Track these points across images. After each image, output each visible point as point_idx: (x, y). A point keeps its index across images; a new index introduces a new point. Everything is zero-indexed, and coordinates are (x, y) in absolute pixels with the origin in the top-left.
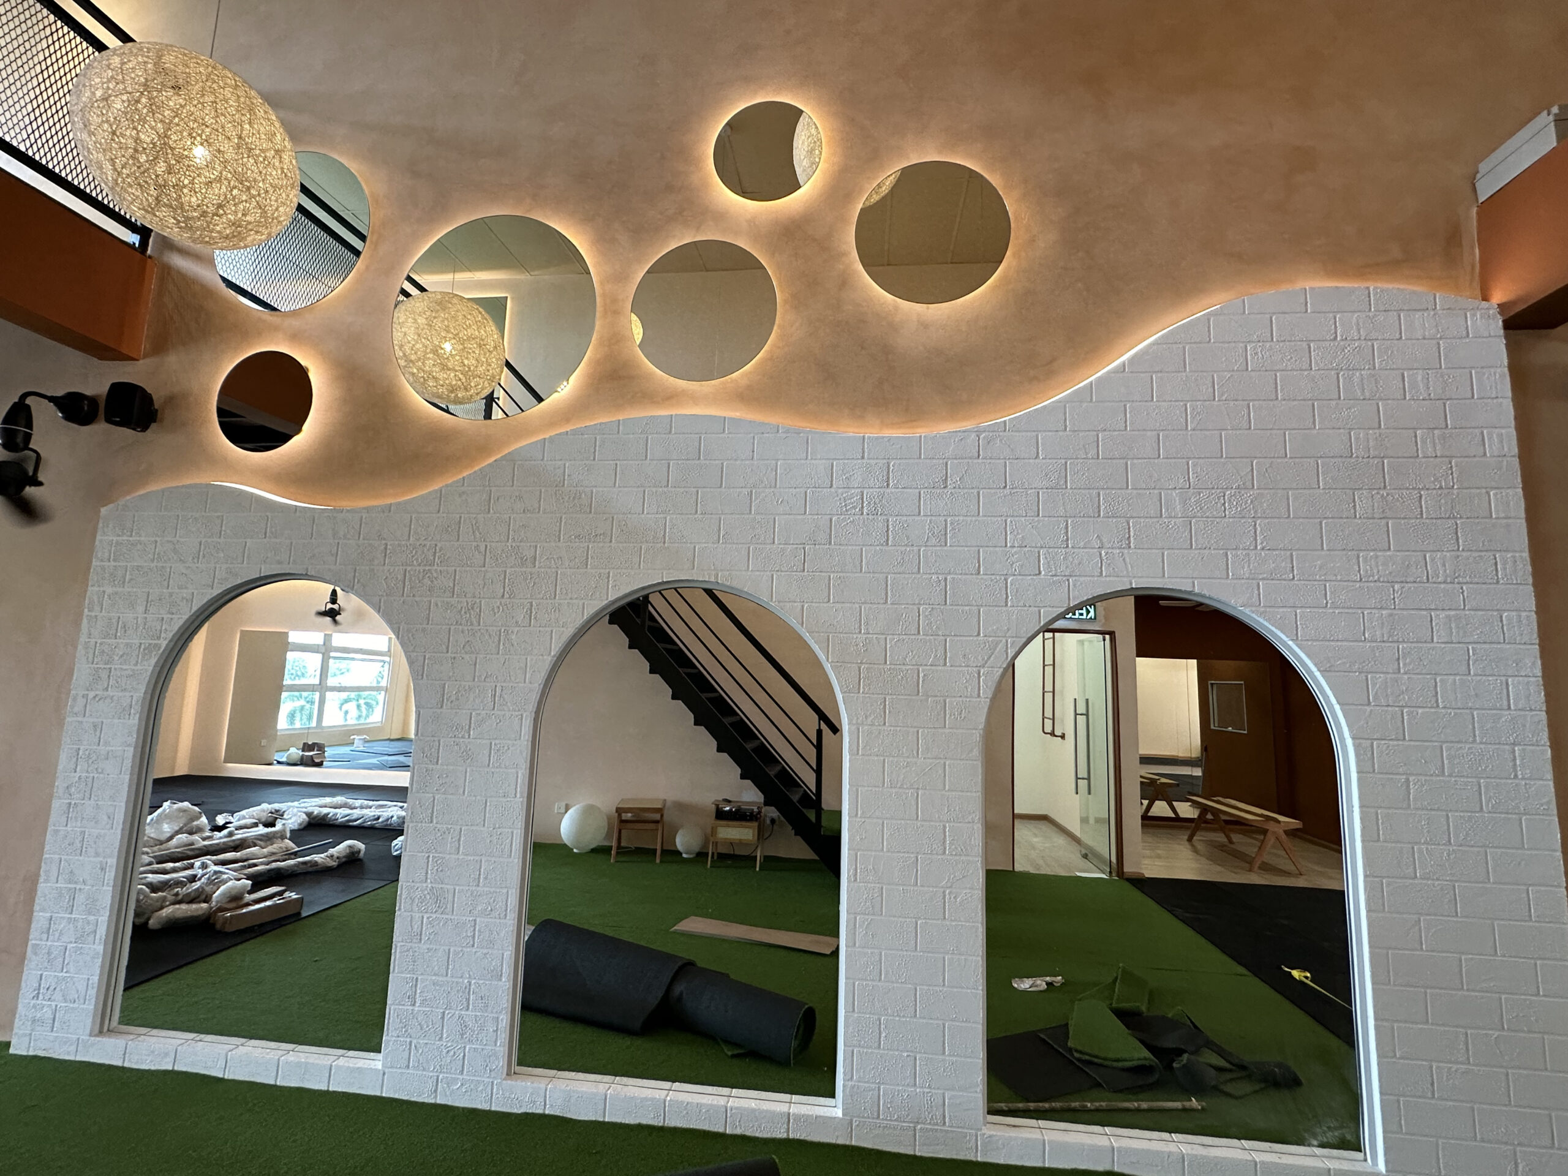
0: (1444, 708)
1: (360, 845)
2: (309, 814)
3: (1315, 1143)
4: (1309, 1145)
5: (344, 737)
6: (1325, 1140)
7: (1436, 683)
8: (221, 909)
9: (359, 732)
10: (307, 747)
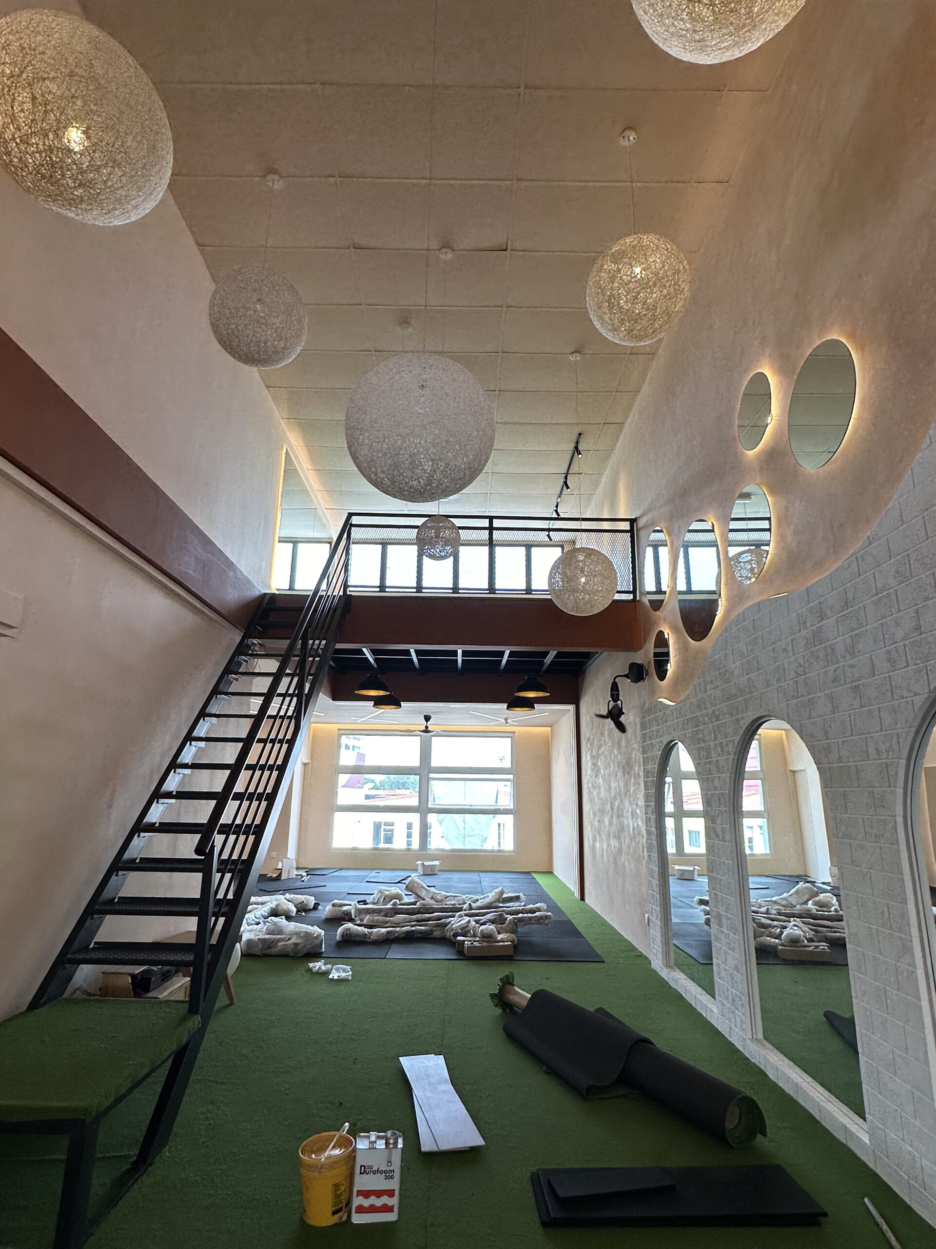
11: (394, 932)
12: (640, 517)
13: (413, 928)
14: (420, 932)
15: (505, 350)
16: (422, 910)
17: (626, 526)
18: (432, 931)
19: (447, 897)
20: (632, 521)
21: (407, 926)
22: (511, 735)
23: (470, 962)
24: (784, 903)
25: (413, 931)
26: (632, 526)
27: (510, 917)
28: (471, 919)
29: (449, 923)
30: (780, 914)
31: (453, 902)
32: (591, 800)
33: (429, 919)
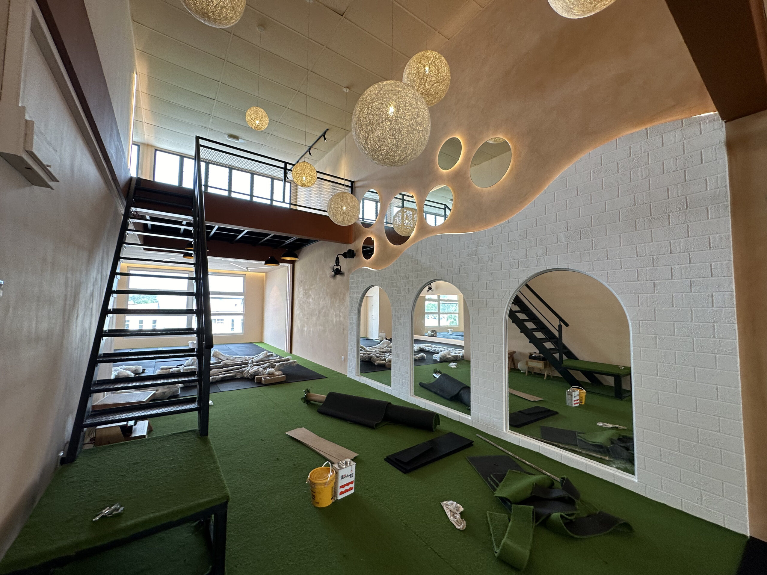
0: (676, 307)
1: (425, 355)
2: (420, 347)
3: (614, 466)
4: (612, 466)
5: (446, 329)
6: (619, 466)
7: (673, 297)
8: (387, 363)
9: (451, 328)
10: (433, 331)
11: (216, 378)
12: (357, 181)
13: (225, 375)
14: (229, 376)
15: (313, 70)
16: (225, 366)
17: (349, 184)
18: (236, 375)
19: (236, 358)
20: (352, 182)
21: (221, 374)
22: (244, 276)
23: (268, 387)
24: (379, 347)
25: (226, 377)
26: (352, 184)
27: (277, 364)
28: (259, 367)
29: (245, 370)
30: (380, 352)
31: (241, 360)
32: (302, 308)
33: (232, 370)
